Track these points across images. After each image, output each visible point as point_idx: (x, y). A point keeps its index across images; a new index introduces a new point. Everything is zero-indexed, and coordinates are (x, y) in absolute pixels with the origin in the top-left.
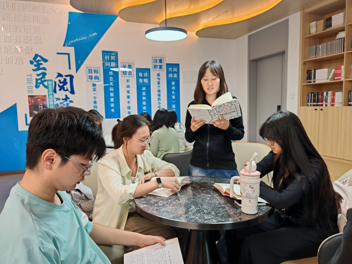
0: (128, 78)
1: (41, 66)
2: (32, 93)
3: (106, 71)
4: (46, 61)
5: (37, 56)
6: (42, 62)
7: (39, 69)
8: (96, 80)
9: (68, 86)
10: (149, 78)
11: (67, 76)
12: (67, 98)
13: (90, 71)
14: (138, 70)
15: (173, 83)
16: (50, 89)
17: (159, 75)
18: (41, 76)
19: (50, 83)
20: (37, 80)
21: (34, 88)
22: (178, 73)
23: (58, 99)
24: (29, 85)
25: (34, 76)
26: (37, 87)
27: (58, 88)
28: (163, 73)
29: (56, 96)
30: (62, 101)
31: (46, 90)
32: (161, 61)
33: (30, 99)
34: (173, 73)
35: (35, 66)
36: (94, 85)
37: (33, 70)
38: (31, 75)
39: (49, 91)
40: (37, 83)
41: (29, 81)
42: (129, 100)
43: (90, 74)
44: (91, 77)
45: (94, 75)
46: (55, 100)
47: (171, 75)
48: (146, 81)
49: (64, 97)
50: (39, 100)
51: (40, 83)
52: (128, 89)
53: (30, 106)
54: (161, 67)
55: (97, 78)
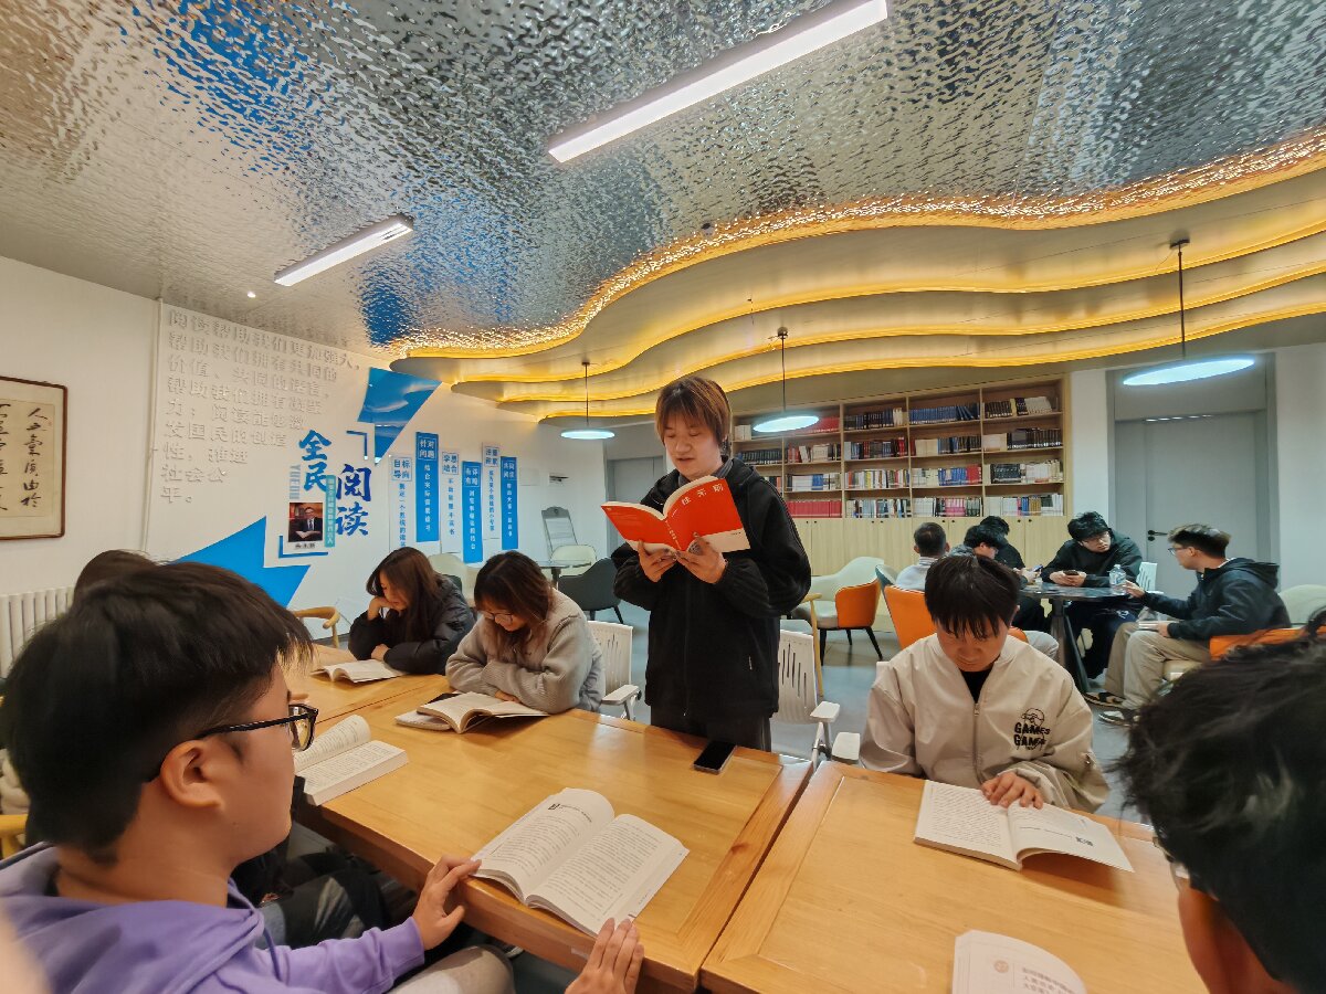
0: (450, 477)
1: (318, 453)
2: (297, 498)
3: (420, 463)
4: (327, 443)
5: (312, 433)
6: (321, 445)
7: (313, 456)
8: (406, 479)
9: (360, 488)
10: (478, 476)
11: (360, 470)
12: (357, 507)
13: (397, 463)
14: (466, 465)
15: (509, 485)
16: (331, 493)
17: (491, 473)
18: (315, 470)
19: (331, 481)
20: (309, 475)
21: (302, 490)
22: (515, 471)
23: (342, 509)
24: (293, 484)
25: (305, 467)
26: (307, 487)
27: (344, 490)
28: (497, 470)
29: (339, 503)
30: (348, 513)
31: (324, 493)
32: (495, 453)
33: (293, 509)
34: (510, 470)
35: (308, 450)
36: (402, 486)
37: (304, 458)
38: (297, 467)
39: (327, 496)
40: (308, 480)
41: (294, 476)
42: (451, 511)
43: (397, 469)
44: (397, 474)
45: (402, 469)
46: (337, 511)
47: (506, 474)
48: (475, 481)
49: (353, 506)
50: (309, 511)
51: (313, 481)
52: (450, 493)
53: (291, 522)
54: (495, 461)
55: (406, 475)
